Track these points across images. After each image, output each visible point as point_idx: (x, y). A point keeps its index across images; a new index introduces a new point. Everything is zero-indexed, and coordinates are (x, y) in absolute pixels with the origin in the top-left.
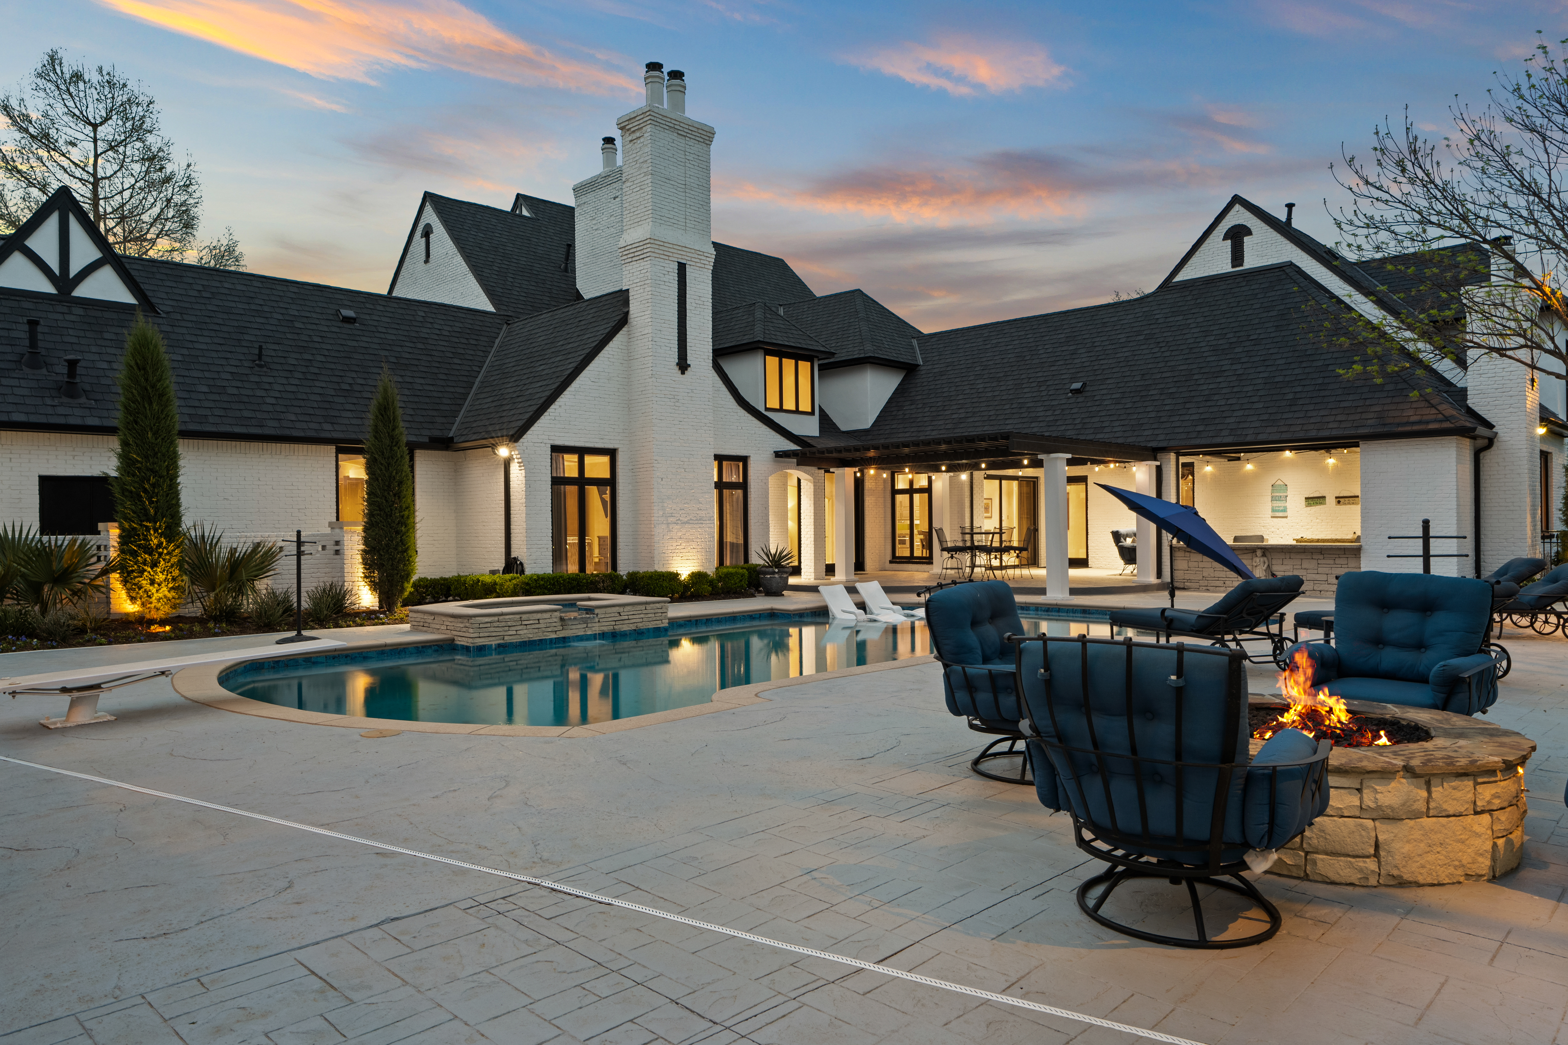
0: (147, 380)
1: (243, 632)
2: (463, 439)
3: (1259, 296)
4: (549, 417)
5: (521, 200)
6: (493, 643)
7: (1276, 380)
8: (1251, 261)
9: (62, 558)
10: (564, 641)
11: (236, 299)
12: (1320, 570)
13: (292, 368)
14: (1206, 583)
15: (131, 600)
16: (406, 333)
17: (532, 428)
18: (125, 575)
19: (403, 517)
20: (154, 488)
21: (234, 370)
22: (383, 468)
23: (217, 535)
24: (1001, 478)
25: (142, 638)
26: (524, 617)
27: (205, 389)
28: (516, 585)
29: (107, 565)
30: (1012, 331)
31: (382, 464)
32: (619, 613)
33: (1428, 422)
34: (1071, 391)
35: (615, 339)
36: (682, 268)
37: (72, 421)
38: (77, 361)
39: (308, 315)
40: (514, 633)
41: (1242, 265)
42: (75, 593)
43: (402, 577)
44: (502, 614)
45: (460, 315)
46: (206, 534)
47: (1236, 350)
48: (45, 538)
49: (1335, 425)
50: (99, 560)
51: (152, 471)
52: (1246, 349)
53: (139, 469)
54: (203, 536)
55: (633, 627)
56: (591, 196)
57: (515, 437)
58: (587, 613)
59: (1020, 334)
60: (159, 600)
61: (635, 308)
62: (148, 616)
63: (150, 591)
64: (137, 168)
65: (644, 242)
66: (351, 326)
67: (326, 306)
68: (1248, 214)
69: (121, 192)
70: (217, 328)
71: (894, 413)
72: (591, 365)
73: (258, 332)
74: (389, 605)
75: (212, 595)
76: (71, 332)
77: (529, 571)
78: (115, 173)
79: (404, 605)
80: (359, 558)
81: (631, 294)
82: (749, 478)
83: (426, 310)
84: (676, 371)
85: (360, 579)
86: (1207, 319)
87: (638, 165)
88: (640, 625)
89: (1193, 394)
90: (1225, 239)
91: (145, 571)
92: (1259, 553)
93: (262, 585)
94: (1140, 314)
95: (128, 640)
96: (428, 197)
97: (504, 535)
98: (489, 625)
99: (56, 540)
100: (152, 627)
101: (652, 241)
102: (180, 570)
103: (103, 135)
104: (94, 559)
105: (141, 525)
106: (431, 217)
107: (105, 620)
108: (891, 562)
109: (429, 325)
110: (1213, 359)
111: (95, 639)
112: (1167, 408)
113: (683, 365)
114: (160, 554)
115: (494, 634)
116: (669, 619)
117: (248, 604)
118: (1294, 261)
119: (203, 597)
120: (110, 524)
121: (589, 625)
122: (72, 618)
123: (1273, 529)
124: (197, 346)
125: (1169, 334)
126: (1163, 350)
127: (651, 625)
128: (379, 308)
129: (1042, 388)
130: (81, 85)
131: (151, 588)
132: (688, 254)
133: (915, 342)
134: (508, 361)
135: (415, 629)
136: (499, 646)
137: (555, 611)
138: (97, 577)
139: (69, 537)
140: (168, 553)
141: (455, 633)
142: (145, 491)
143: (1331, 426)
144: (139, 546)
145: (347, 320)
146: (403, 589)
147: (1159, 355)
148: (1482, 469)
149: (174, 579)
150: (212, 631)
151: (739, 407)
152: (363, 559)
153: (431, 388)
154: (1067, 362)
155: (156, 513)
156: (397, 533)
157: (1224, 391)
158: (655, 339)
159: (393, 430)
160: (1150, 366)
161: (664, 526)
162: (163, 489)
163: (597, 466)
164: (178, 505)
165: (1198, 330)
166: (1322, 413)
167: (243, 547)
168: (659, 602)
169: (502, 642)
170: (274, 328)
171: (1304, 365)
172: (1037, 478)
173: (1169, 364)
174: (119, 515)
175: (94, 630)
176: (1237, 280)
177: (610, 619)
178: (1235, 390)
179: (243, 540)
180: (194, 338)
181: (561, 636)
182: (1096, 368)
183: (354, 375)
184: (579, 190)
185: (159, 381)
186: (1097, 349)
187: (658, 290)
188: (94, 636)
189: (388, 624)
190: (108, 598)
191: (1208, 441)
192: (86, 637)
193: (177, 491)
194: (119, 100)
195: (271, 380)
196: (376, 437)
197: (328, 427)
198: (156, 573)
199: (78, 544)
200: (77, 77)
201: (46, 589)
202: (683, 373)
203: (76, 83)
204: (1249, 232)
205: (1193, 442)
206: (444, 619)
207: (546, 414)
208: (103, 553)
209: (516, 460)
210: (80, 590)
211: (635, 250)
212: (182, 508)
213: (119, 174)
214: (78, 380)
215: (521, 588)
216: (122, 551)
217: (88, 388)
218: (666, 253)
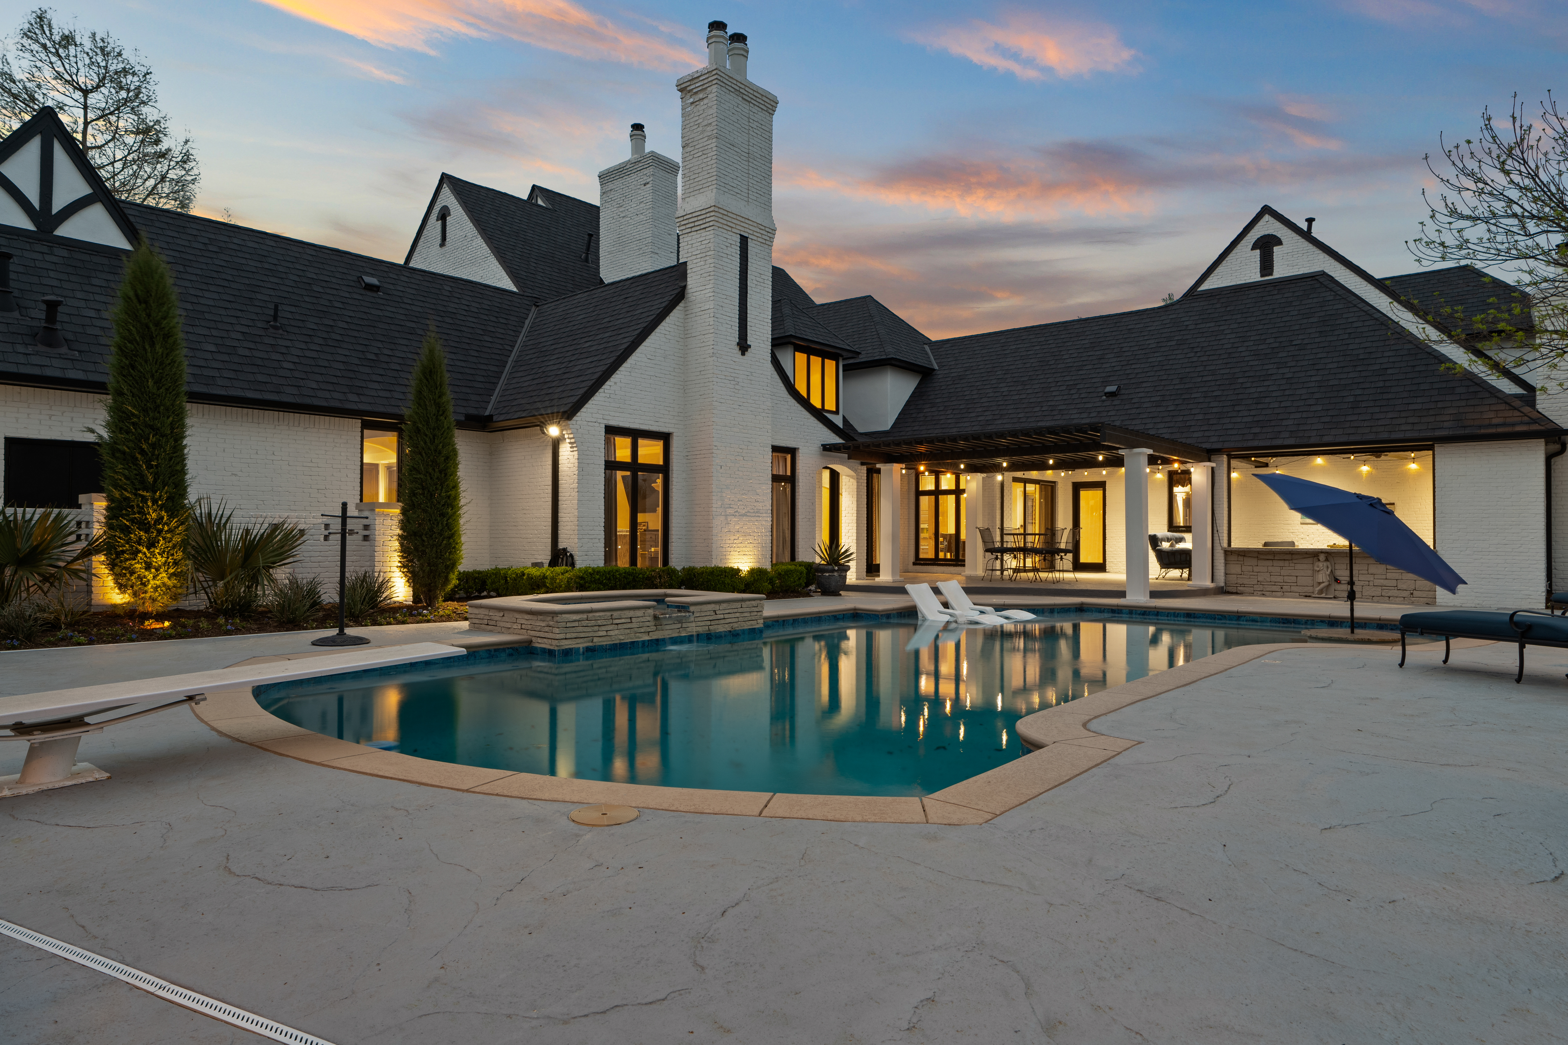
0: (149, 315)
1: (261, 629)
2: (502, 418)
3: (1294, 304)
4: (604, 395)
5: (537, 191)
6: (581, 646)
7: (1331, 383)
8: (1281, 270)
9: (30, 535)
10: (656, 644)
11: (247, 256)
12: (1389, 575)
13: (311, 333)
14: (1261, 588)
15: (120, 589)
16: (432, 306)
17: (587, 406)
18: (114, 556)
19: (449, 497)
20: (154, 448)
21: (245, 330)
22: (428, 440)
23: (227, 513)
24: (1025, 481)
25: (134, 636)
26: (616, 614)
27: (212, 348)
28: (570, 579)
29: (90, 544)
30: (1031, 337)
31: (426, 435)
32: (715, 611)
33: (1513, 425)
34: (1106, 394)
35: (671, 314)
36: (744, 241)
37: (49, 372)
38: (59, 303)
39: (327, 279)
40: (604, 633)
41: (1271, 274)
42: (46, 579)
43: (447, 567)
44: (592, 611)
45: (488, 293)
46: (214, 512)
47: (1280, 355)
48: (9, 511)
49: (1409, 427)
50: (79, 538)
51: (152, 427)
52: (1290, 354)
53: (134, 424)
54: (210, 514)
55: (728, 628)
56: (618, 184)
57: (568, 414)
58: (679, 611)
59: (1040, 340)
60: (156, 589)
61: (692, 282)
62: (141, 609)
63: (145, 577)
64: (130, 139)
65: (707, 210)
66: (374, 295)
67: (346, 271)
68: (1278, 225)
69: (112, 163)
70: (226, 284)
71: (914, 416)
72: (647, 340)
73: (272, 293)
74: (430, 599)
75: (221, 584)
76: (52, 274)
77: (580, 564)
78: (107, 143)
79: (450, 598)
80: (396, 544)
81: (689, 267)
82: (797, 471)
83: (453, 285)
84: (736, 351)
85: (397, 570)
86: (1241, 325)
87: (701, 129)
88: (735, 625)
89: (1240, 397)
90: (1253, 248)
91: (140, 551)
92: (1322, 557)
93: (281, 574)
94: (1168, 321)
95: (115, 639)
96: (445, 179)
97: (550, 524)
98: (576, 624)
99: (24, 513)
100: (147, 623)
101: (716, 209)
102: (183, 552)
103: (94, 101)
104: (73, 538)
105: (135, 495)
106: (448, 198)
107: (84, 613)
108: (914, 564)
109: (457, 301)
110: (1256, 363)
111: (72, 637)
112: (1214, 410)
113: (744, 346)
114: (160, 532)
115: (582, 635)
116: (765, 618)
117: (266, 596)
118: (1326, 271)
119: (209, 587)
120: (94, 495)
121: (684, 625)
122: (42, 610)
123: (1302, 536)
124: (202, 301)
125: (1203, 339)
126: (1198, 354)
127: (747, 626)
128: (403, 278)
129: (1072, 392)
130: (72, 49)
131: (147, 573)
132: (751, 228)
133: (927, 348)
134: (543, 340)
135: (475, 628)
136: (588, 649)
137: (648, 607)
138: (76, 559)
139: (40, 511)
140: (169, 531)
141: (533, 633)
142: (142, 452)
143: (1403, 428)
144: (132, 521)
145: (370, 287)
146: (447, 580)
147: (1195, 359)
148: (1553, 475)
149: (176, 563)
150: (224, 628)
151: (789, 396)
152: (402, 545)
153: (463, 364)
154: (1096, 366)
155: (155, 481)
156: (443, 515)
157: (1274, 394)
158: (717, 315)
159: (440, 397)
160: (1187, 370)
161: (722, 518)
162: (165, 451)
163: (651, 452)
164: (183, 472)
165: (1234, 336)
166: (1390, 415)
167: (258, 529)
168: (754, 599)
169: (590, 644)
170: (290, 290)
171: (1359, 369)
172: (1055, 482)
173: (1208, 368)
174: (107, 481)
175: (69, 625)
176: (1267, 289)
177: (706, 618)
178: (1287, 393)
179: (260, 520)
180: (200, 293)
181: (654, 637)
182: (1128, 372)
183: (380, 345)
184: (605, 177)
185: (165, 318)
186: (1126, 354)
187: (720, 262)
188: (70, 633)
189: (435, 621)
190: (89, 586)
191: (1268, 443)
192: (60, 634)
193: (184, 455)
194: (112, 68)
195: (288, 343)
196: (419, 404)
197: (352, 397)
198: (153, 555)
199: (51, 519)
200: (68, 40)
201: (8, 572)
202: (743, 354)
203: (65, 47)
204: (1279, 242)
205: (1250, 444)
206: (517, 616)
207: (601, 390)
208: (84, 531)
209: (568, 441)
210: (52, 575)
211: (695, 219)
212: (187, 477)
213: (111, 145)
214: (58, 326)
215: (575, 582)
216: (110, 526)
217: (70, 337)
218: (729, 224)
